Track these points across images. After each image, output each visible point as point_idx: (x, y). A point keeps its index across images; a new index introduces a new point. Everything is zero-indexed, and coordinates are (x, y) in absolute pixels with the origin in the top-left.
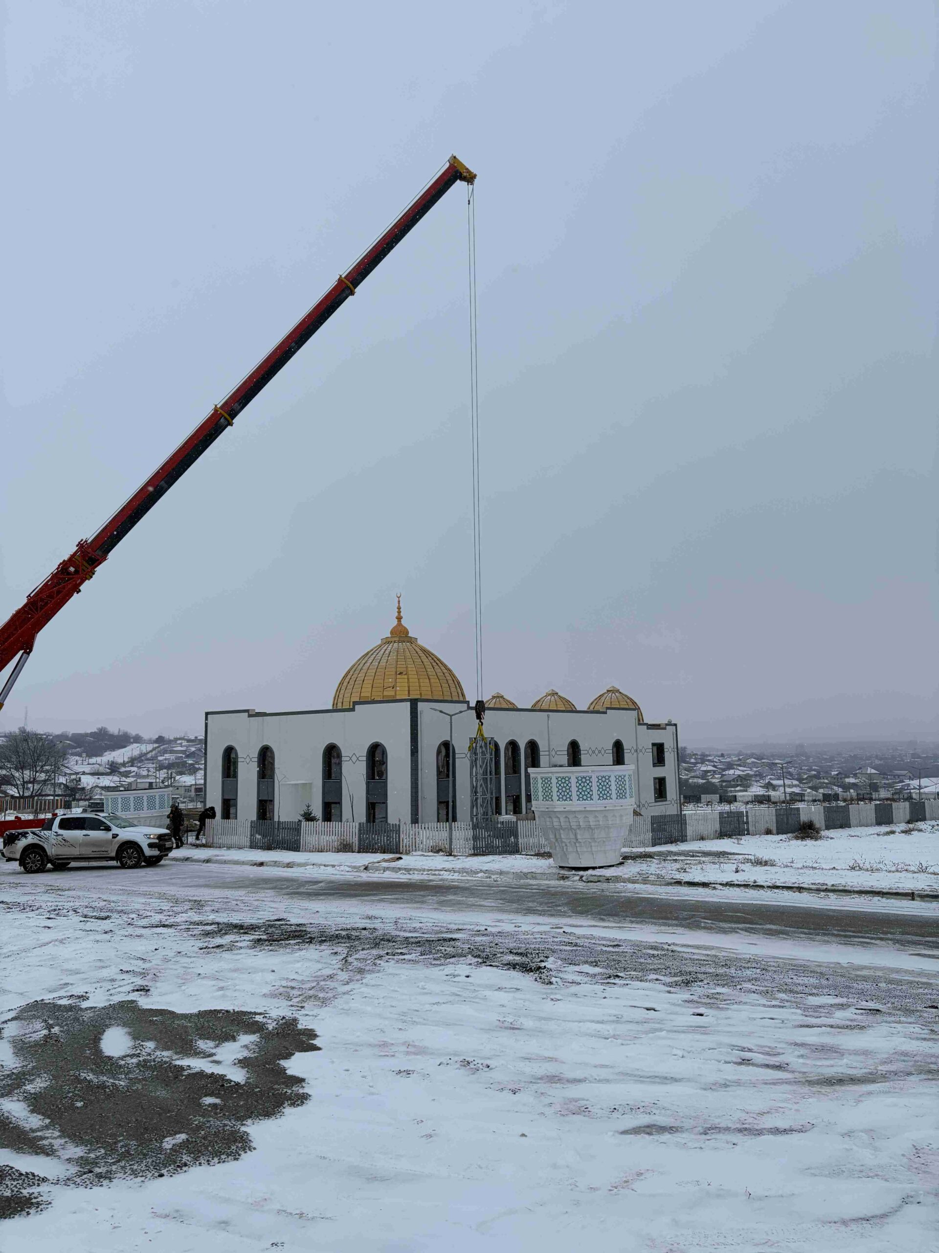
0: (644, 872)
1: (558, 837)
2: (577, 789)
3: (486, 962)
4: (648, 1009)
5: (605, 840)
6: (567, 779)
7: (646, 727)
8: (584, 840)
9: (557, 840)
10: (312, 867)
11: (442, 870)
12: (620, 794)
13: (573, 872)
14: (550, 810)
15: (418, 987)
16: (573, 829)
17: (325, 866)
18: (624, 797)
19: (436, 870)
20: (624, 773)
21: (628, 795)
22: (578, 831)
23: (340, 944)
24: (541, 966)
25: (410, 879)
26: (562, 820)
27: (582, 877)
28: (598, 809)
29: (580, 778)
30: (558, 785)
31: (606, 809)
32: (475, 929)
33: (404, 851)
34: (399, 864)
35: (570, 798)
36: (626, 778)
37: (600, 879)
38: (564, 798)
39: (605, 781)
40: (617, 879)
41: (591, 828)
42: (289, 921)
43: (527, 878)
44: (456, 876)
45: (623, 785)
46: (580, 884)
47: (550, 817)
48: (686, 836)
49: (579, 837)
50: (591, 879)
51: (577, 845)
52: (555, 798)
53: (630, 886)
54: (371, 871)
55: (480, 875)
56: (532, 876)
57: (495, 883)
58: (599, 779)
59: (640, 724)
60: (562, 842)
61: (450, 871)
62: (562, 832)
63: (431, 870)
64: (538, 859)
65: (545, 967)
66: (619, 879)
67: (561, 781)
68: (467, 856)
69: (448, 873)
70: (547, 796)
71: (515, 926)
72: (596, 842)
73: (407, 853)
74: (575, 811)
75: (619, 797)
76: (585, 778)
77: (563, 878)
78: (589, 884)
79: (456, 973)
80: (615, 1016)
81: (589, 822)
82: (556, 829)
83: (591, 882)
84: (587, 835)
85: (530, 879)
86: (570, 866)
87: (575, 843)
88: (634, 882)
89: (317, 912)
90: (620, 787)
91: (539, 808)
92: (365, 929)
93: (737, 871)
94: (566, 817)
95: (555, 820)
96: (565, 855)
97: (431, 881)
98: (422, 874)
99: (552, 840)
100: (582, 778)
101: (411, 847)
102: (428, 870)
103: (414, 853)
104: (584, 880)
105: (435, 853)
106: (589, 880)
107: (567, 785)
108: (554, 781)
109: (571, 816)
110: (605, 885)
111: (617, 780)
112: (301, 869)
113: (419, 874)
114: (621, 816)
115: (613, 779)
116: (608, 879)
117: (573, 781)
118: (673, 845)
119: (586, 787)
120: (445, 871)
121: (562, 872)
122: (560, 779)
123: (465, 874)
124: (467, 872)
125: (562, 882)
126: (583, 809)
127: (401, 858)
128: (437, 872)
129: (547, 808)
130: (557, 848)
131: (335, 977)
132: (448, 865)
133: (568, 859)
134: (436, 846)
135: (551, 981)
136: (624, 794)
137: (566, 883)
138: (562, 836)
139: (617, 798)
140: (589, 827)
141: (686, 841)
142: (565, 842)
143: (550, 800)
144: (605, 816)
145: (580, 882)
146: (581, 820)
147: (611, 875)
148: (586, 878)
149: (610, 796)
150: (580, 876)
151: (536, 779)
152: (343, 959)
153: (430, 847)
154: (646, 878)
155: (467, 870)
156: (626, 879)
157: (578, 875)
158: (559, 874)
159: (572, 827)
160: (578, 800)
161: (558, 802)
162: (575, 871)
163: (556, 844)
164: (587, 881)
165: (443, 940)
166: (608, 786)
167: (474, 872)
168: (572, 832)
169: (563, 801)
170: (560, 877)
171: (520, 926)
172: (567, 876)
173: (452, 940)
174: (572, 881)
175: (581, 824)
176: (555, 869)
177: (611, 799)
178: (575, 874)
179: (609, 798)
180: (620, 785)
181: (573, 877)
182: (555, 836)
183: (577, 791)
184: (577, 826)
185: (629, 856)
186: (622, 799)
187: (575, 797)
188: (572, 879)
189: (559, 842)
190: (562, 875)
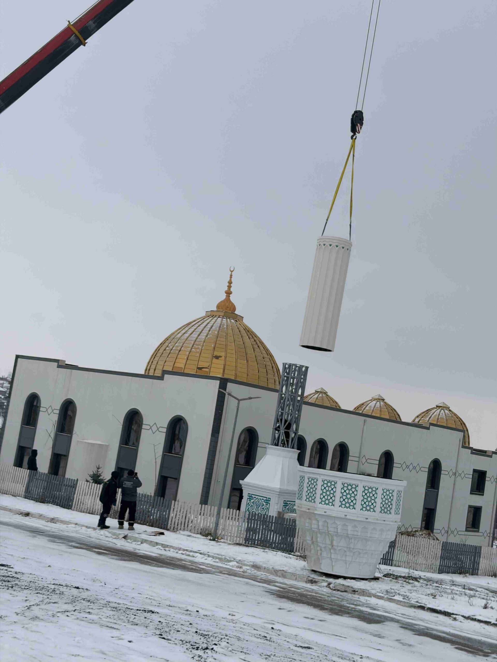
0: (392, 591)
1: (314, 540)
2: (341, 495)
3: (161, 635)
5: (360, 551)
7: (470, 451)
8: (340, 548)
9: (313, 543)
10: (74, 526)
11: (197, 552)
12: (385, 508)
13: (324, 578)
14: (311, 511)
17: (87, 527)
18: (388, 512)
19: (191, 551)
21: (393, 511)
22: (335, 538)
23: (38, 595)
24: (209, 647)
25: (161, 555)
26: (321, 523)
27: (329, 584)
28: (359, 519)
29: (346, 485)
30: (323, 488)
31: (367, 520)
32: (185, 609)
33: (172, 528)
34: (159, 539)
35: (332, 503)
36: (395, 494)
37: (347, 589)
38: (327, 502)
39: (371, 492)
40: (364, 593)
42: (12, 568)
43: (277, 575)
44: (209, 561)
45: (390, 500)
46: (325, 590)
47: (310, 519)
48: (478, 569)
49: (335, 543)
51: (332, 551)
52: (318, 500)
53: (373, 601)
54: (129, 541)
55: (231, 564)
56: (282, 574)
57: (244, 574)
58: (365, 490)
59: (463, 447)
60: (318, 545)
61: (204, 555)
62: (319, 535)
63: (187, 550)
64: (297, 559)
65: (212, 649)
66: (365, 593)
67: (327, 484)
68: (230, 544)
69: (203, 556)
70: (310, 497)
71: (230, 615)
72: (351, 552)
73: (175, 530)
74: (335, 517)
75: (383, 512)
76: (351, 486)
77: (312, 582)
78: (334, 592)
79: (122, 637)
81: (348, 530)
82: (314, 531)
83: (338, 590)
84: (343, 543)
85: (280, 577)
86: (321, 571)
87: (330, 549)
88: (378, 598)
89: (49, 566)
90: (387, 502)
91: (301, 508)
92: (78, 588)
93: (485, 607)
94: (325, 521)
95: (314, 522)
96: (318, 561)
97: (181, 560)
98: (177, 553)
99: (308, 541)
100: (348, 485)
101: (179, 525)
102: (184, 550)
103: (181, 532)
104: (332, 588)
105: (203, 536)
106: (336, 588)
107: (332, 489)
108: (320, 483)
109: (330, 522)
110: (350, 596)
111: (385, 494)
112: (63, 527)
113: (174, 552)
114: (382, 530)
115: (380, 492)
116: (354, 591)
117: (339, 486)
118: (461, 576)
119: (350, 495)
120: (201, 553)
121: (313, 576)
122: (326, 482)
123: (217, 560)
124: (220, 559)
125: (309, 586)
126: (343, 516)
127: (162, 534)
129: (309, 509)
131: (4, 618)
132: (204, 549)
133: (321, 564)
134: (206, 529)
136: (389, 509)
138: (319, 540)
139: (381, 512)
140: (347, 536)
141: (477, 575)
142: (319, 546)
143: (313, 501)
144: (365, 528)
145: (327, 588)
146: (340, 527)
147: (359, 588)
148: (334, 586)
149: (373, 509)
150: (328, 582)
151: (302, 478)
152: (27, 606)
153: (200, 529)
154: (392, 596)
155: (220, 557)
156: (372, 594)
157: (327, 581)
158: (309, 577)
159: (329, 532)
160: (340, 506)
161: (319, 505)
162: (326, 577)
163: (312, 547)
164: (334, 589)
165: (143, 610)
166: (373, 498)
167: (228, 560)
168: (329, 538)
169: (325, 505)
170: (308, 581)
171: (234, 614)
172: (316, 580)
173: (151, 612)
174: (319, 586)
175: (339, 531)
176: (307, 572)
177: (375, 511)
178: (324, 580)
179: (372, 510)
180: (386, 499)
181: (322, 583)
182: (312, 539)
183: (341, 497)
184: (334, 532)
185: (391, 575)
186: (386, 514)
187: (337, 503)
188: (320, 584)
189: (315, 546)
190: (311, 579)
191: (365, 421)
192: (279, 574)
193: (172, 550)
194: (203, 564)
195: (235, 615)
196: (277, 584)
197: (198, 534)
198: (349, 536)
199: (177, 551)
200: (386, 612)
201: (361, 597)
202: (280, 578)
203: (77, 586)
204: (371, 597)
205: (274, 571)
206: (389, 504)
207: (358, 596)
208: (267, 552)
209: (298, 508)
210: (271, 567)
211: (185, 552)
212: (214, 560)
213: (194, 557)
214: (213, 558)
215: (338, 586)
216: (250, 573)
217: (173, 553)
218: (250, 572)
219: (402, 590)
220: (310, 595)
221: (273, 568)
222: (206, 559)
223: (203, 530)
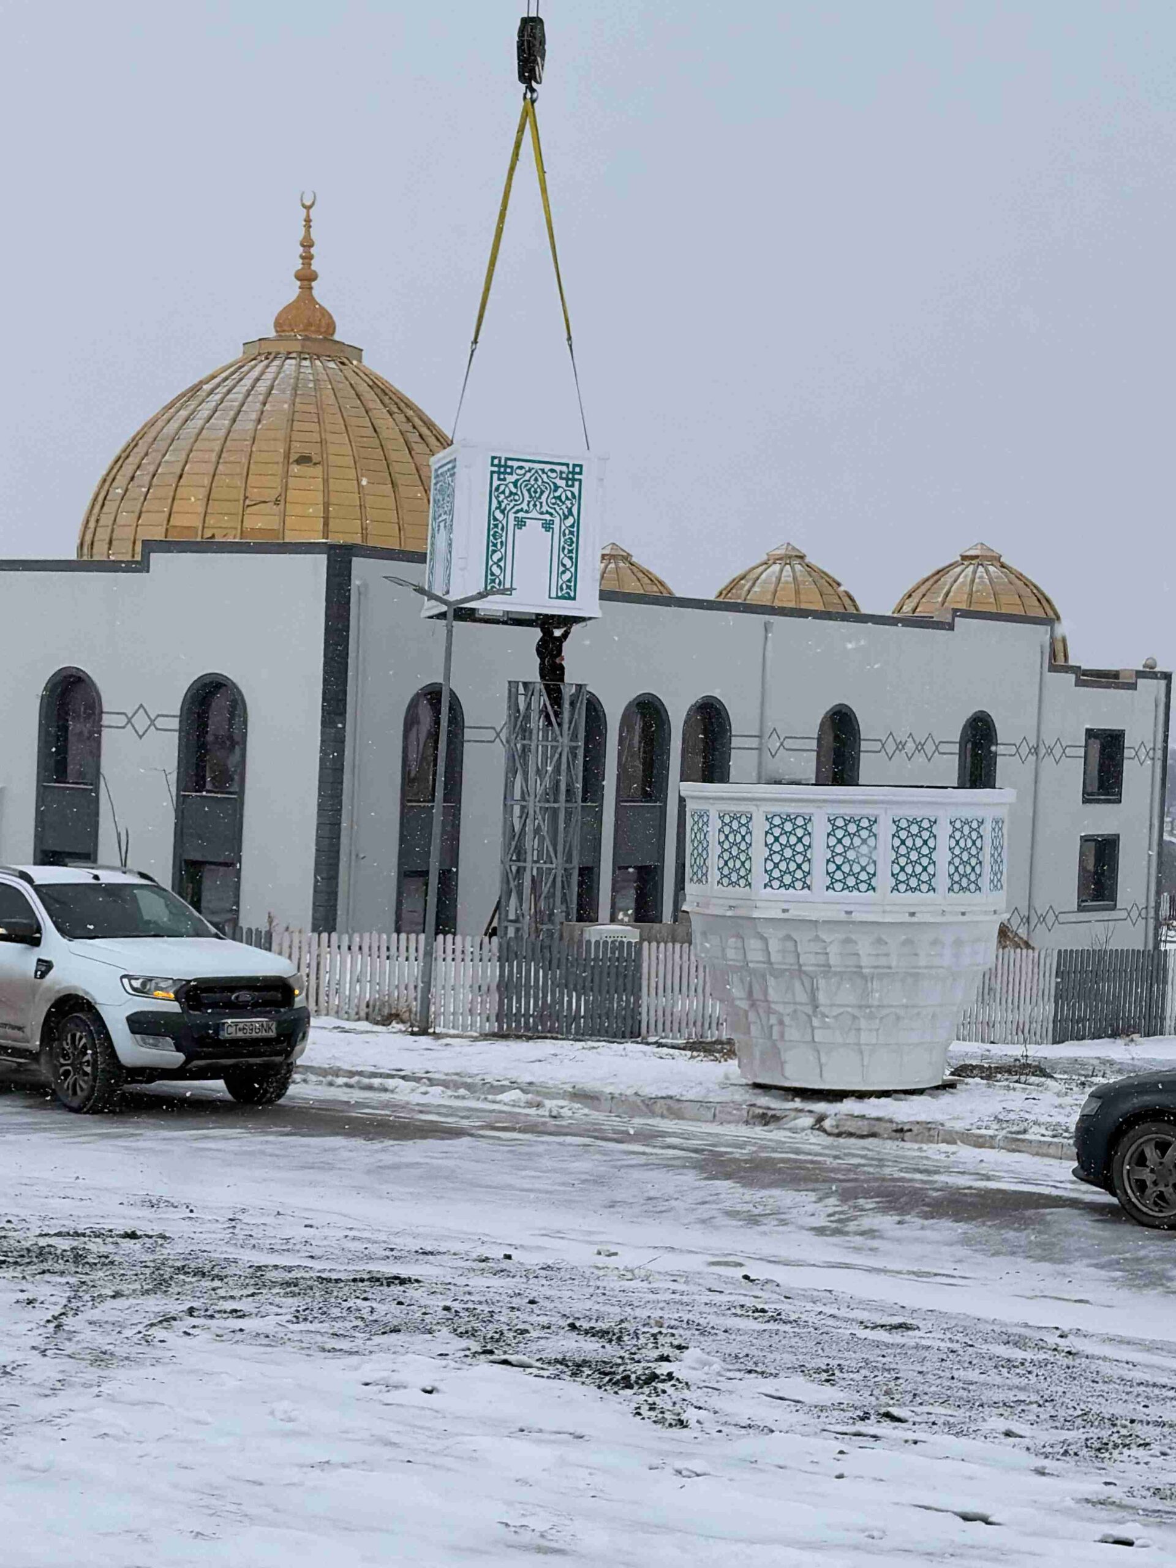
0: (1012, 1116)
1: (757, 994)
2: (829, 854)
3: (491, 1352)
4: (966, 1518)
5: (901, 1012)
6: (800, 822)
7: (1072, 677)
8: (836, 1011)
9: (753, 1005)
11: (392, 1076)
12: (962, 876)
13: (798, 1103)
14: (739, 912)
15: (272, 1413)
16: (805, 973)
18: (973, 887)
19: (374, 1075)
20: (979, 813)
21: (985, 882)
22: (822, 983)
23: (47, 1276)
24: (658, 1372)
26: (774, 946)
27: (821, 1119)
28: (888, 919)
29: (840, 823)
30: (770, 840)
31: (914, 919)
32: (474, 1256)
35: (803, 880)
36: (987, 830)
37: (876, 1129)
38: (787, 879)
39: (918, 835)
40: (929, 1132)
41: (864, 977)
43: (653, 1114)
44: (436, 1096)
45: (974, 851)
46: (813, 1140)
47: (739, 936)
48: (1162, 1018)
49: (822, 997)
50: (851, 1126)
52: (758, 877)
53: (966, 1154)
55: (506, 1097)
56: (669, 1109)
57: (553, 1122)
58: (899, 829)
59: (1054, 668)
60: (769, 1011)
61: (418, 1080)
62: (771, 981)
63: (360, 1073)
64: (692, 1057)
65: (670, 1376)
66: (932, 1132)
67: (781, 826)
68: (475, 1039)
69: (413, 1084)
70: (732, 870)
71: (599, 1253)
72: (871, 1017)
74: (815, 922)
75: (956, 887)
76: (857, 822)
77: (767, 1119)
78: (841, 1140)
79: (395, 1378)
80: (863, 1531)
81: (858, 954)
82: (752, 972)
83: (851, 1135)
84: (847, 995)
85: (662, 1116)
86: (787, 1084)
87: (810, 1017)
88: (980, 1142)
90: (965, 856)
91: (707, 905)
92: (133, 1236)
94: (788, 937)
95: (754, 944)
96: (774, 1055)
97: (359, 1105)
98: (331, 1084)
99: (738, 1003)
100: (848, 822)
102: (351, 1074)
104: (828, 1129)
105: (377, 1023)
106: (843, 1129)
107: (800, 840)
108: (759, 826)
109: (803, 937)
110: (890, 1147)
111: (958, 835)
113: (320, 1083)
114: (958, 943)
115: (943, 831)
116: (901, 1130)
117: (820, 828)
118: (1120, 1042)
119: (857, 849)
120: (403, 1078)
121: (764, 1101)
122: (777, 821)
123: (462, 1091)
124: (468, 1087)
125: (758, 1132)
126: (843, 917)
128: (376, 1082)
129: (733, 908)
130: (753, 1027)
131: (16, 1372)
132: (413, 1064)
133: (783, 1064)
134: (383, 1004)
135: (683, 1417)
136: (973, 877)
137: (770, 1136)
138: (772, 995)
139: (950, 889)
140: (858, 973)
141: (1161, 1034)
142: (775, 1012)
143: (742, 882)
144: (908, 942)
145: (816, 1132)
146: (833, 950)
147: (912, 1119)
148: (834, 1123)
149: (929, 883)
150: (816, 1116)
151: (701, 816)
152: (48, 1321)
153: (363, 1006)
154: (1019, 1133)
155: (469, 1080)
156: (957, 1132)
157: (810, 1112)
158: (751, 1105)
159: (804, 968)
160: (828, 888)
161: (764, 891)
162: (802, 1101)
163: (752, 1016)
164: (836, 1131)
165: (369, 1280)
166: (925, 851)
167: (492, 1086)
168: (803, 984)
169: (783, 890)
170: (754, 1117)
171: (613, 1251)
172: (778, 1113)
173: (397, 1282)
174: (790, 1129)
175: (832, 962)
176: (741, 1090)
177: (934, 890)
178: (801, 1111)
179: (924, 887)
180: (963, 850)
181: (795, 1119)
182: (750, 993)
183: (828, 861)
184: (818, 965)
185: (974, 1067)
186: (968, 893)
187: (819, 879)
188: (792, 1124)
189: (761, 1011)
190: (761, 1111)
191: (767, 627)
192: (659, 1107)
193: (312, 1078)
194: (424, 1109)
195: (616, 1254)
196: (670, 1140)
197: (359, 1019)
198: (864, 971)
199: (330, 1078)
200: (1026, 1182)
201: (925, 1147)
202: (666, 1121)
203: (129, 1231)
204: (955, 1143)
205: (643, 1101)
206: (973, 861)
207: (916, 1146)
208: (594, 1048)
209: (697, 909)
210: (630, 1092)
211: (356, 1078)
212: (449, 1093)
213: (386, 1090)
214: (447, 1087)
215: (849, 1123)
216: (571, 1118)
217: (319, 1087)
218: (570, 1113)
219: (1036, 1109)
220: (783, 1160)
221: (636, 1094)
222: (425, 1093)
223: (374, 1007)
